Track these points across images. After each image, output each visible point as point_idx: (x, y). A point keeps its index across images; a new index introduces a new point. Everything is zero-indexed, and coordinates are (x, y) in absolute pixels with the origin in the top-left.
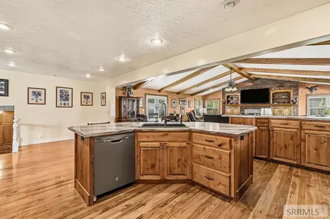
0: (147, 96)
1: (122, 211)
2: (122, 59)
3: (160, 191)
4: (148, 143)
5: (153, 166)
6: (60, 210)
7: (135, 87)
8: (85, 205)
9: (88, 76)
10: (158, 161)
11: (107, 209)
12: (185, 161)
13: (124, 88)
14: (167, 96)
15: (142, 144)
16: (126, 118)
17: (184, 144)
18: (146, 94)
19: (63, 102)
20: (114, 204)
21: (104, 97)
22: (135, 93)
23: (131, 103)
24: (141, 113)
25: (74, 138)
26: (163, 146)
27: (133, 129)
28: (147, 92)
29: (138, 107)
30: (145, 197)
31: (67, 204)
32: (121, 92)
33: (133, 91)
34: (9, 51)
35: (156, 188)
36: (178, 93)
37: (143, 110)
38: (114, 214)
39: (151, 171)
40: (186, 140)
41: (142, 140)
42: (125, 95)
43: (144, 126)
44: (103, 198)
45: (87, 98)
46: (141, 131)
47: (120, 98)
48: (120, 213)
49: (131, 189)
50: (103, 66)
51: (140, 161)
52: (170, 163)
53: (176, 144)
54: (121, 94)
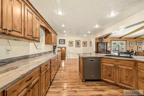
0: (112, 41)
1: (94, 89)
2: (97, 26)
3: (113, 89)
4: (107, 64)
5: (110, 75)
6: (74, 80)
7: (105, 38)
8: (81, 81)
9: (85, 35)
10: (113, 73)
11: (88, 86)
12: (132, 78)
13: (100, 38)
14: (126, 41)
15: (104, 64)
16: (100, 52)
17: (131, 68)
18: (111, 40)
19: (77, 45)
20: (91, 85)
21: (91, 43)
22: (105, 41)
23: (103, 45)
24: (108, 50)
25: (78, 58)
26: (116, 67)
27: (99, 56)
28: (112, 39)
29: (107, 47)
30: (105, 88)
31: (76, 79)
32: (98, 40)
33: (104, 39)
34: (65, 32)
35: (111, 87)
36: (135, 38)
37: (110, 48)
38: (90, 88)
39: (109, 78)
40: (131, 66)
41: (104, 62)
42: (100, 41)
43: (106, 56)
44: (87, 81)
45: (85, 43)
46: (103, 58)
47: (98, 43)
48: (93, 89)
49: (99, 82)
50: (90, 31)
51: (103, 71)
52: (120, 77)
53: (125, 67)
54: (98, 41)
